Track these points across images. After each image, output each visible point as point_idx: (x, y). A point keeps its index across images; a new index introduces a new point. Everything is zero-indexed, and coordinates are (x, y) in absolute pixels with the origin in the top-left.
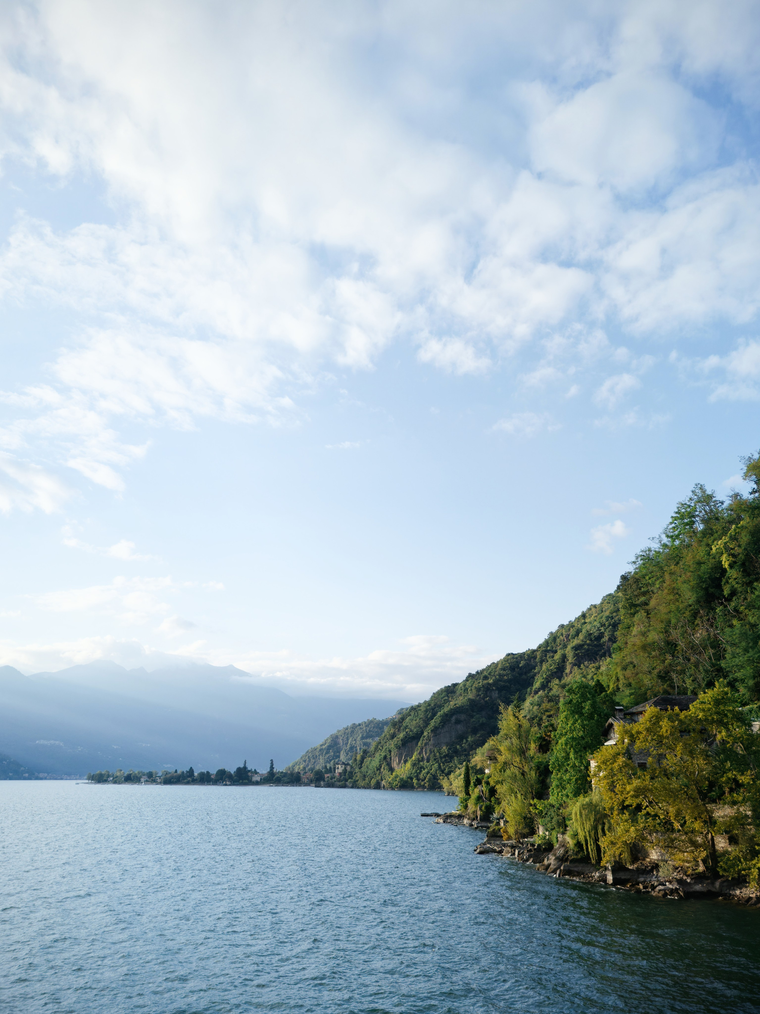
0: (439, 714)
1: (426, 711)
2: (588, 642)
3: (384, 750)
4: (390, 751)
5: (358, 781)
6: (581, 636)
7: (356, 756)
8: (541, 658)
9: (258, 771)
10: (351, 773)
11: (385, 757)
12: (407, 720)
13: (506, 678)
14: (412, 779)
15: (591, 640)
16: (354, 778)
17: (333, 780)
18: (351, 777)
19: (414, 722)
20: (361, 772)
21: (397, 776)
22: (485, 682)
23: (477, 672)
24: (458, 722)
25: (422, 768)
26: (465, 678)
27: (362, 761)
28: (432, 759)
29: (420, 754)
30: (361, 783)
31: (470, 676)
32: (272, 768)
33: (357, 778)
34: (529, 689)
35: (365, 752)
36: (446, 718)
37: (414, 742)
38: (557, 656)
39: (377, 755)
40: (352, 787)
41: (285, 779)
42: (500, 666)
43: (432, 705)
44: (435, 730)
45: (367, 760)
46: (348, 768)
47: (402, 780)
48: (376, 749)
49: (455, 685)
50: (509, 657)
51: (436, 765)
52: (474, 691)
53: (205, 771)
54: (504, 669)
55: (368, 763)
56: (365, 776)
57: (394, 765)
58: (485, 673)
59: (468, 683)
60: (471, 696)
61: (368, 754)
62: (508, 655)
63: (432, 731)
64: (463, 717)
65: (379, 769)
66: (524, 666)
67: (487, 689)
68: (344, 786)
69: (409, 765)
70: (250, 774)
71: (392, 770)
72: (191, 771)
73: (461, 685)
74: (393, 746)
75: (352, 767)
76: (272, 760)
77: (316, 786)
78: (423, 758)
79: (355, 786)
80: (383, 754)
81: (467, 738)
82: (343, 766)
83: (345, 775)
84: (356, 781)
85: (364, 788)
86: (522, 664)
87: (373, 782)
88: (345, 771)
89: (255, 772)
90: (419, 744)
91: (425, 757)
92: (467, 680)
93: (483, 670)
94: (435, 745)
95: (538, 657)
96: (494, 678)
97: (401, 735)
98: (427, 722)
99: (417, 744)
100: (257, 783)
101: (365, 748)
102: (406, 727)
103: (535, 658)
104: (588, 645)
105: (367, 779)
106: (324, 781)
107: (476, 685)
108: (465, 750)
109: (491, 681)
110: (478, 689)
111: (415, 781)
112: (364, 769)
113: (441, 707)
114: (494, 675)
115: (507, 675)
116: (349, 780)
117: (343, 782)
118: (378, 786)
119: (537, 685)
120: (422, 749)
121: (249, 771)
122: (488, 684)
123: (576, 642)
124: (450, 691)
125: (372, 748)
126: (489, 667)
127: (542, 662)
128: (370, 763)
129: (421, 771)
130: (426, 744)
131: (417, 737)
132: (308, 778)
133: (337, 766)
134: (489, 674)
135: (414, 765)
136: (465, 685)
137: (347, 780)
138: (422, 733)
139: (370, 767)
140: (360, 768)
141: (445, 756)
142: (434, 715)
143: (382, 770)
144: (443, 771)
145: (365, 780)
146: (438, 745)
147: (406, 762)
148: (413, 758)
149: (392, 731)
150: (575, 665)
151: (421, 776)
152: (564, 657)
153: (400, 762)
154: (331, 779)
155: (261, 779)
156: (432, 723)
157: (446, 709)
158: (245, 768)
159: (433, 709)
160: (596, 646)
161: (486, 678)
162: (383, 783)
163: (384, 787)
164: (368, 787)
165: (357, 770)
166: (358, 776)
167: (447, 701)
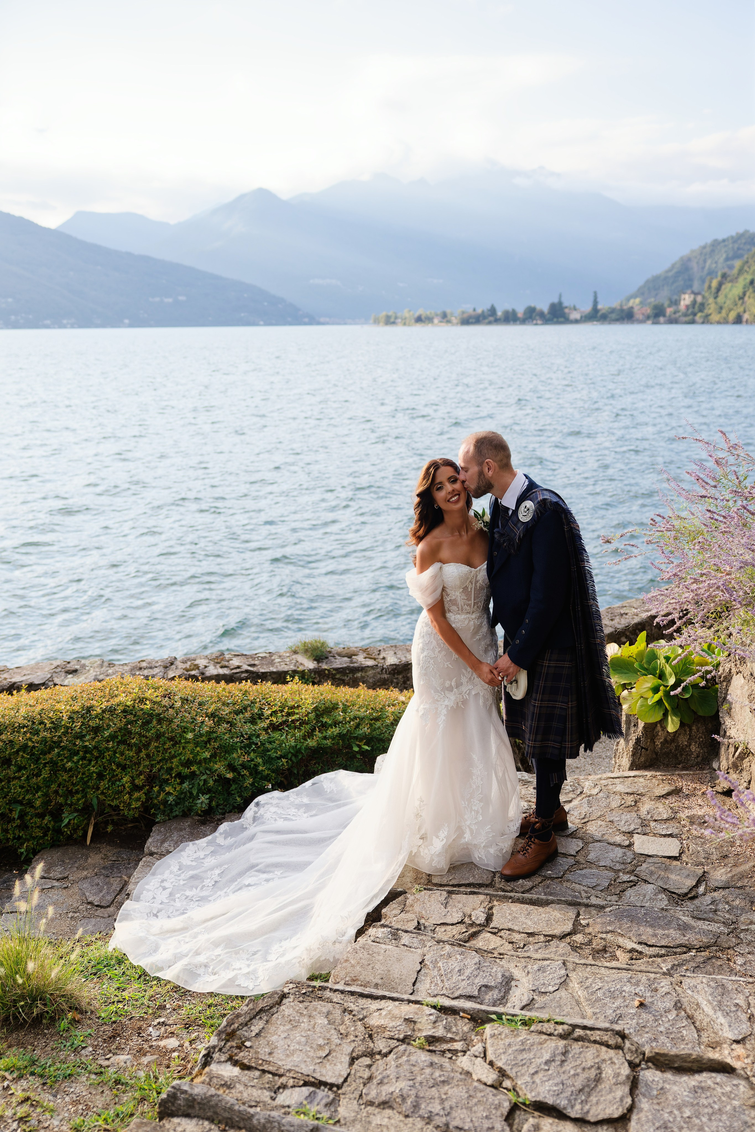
3: (751, 271)
5: (710, 315)
7: (711, 282)
9: (577, 307)
10: (702, 304)
16: (706, 311)
17: (677, 315)
18: (701, 311)
20: (716, 303)
27: (718, 289)
30: (715, 317)
32: (595, 303)
33: (710, 312)
35: (724, 276)
40: (703, 323)
41: (613, 316)
45: (727, 287)
46: (699, 299)
48: (741, 271)
53: (510, 309)
55: (727, 290)
56: (721, 308)
61: (728, 279)
65: (741, 298)
68: (693, 322)
70: (566, 311)
72: (493, 311)
75: (704, 297)
76: (595, 293)
77: (654, 323)
79: (706, 320)
82: (692, 296)
83: (694, 308)
84: (707, 316)
85: (719, 323)
87: (732, 315)
88: (694, 302)
89: (575, 309)
100: (576, 322)
101: (726, 270)
105: (724, 312)
106: (664, 316)
112: (721, 299)
116: (699, 314)
117: (691, 317)
118: (739, 320)
121: (566, 307)
125: (735, 271)
128: (730, 290)
132: (643, 314)
133: (683, 296)
137: (695, 314)
139: (730, 296)
140: (716, 298)
143: (746, 298)
145: (720, 312)
154: (675, 313)
155: (581, 317)
158: (560, 303)
162: (746, 316)
163: (747, 322)
164: (725, 321)
165: (711, 300)
166: (711, 308)
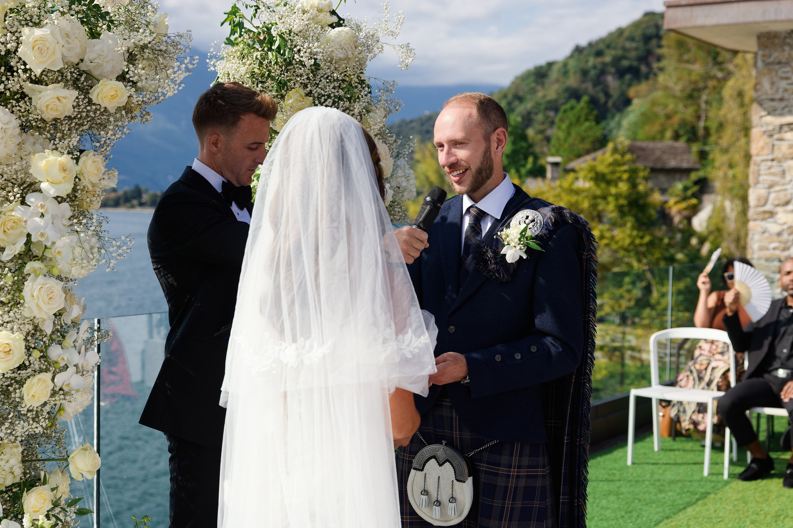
22: (599, 60)
23: (590, 45)
31: (578, 50)
42: (626, 34)
49: (550, 65)
52: (578, 76)
54: (632, 39)
58: (601, 46)
59: (572, 64)
60: (572, 82)
62: (647, 14)
67: (600, 71)
73: (560, 66)
92: (571, 56)
93: (602, 40)
96: (613, 52)
107: (583, 65)
109: (608, 59)
110: (585, 73)
113: (523, 99)
114: (615, 48)
115: (637, 49)
122: (603, 63)
124: (541, 74)
134: (608, 47)
136: (565, 64)
157: (528, 105)
161: (599, 54)
167: (533, 91)
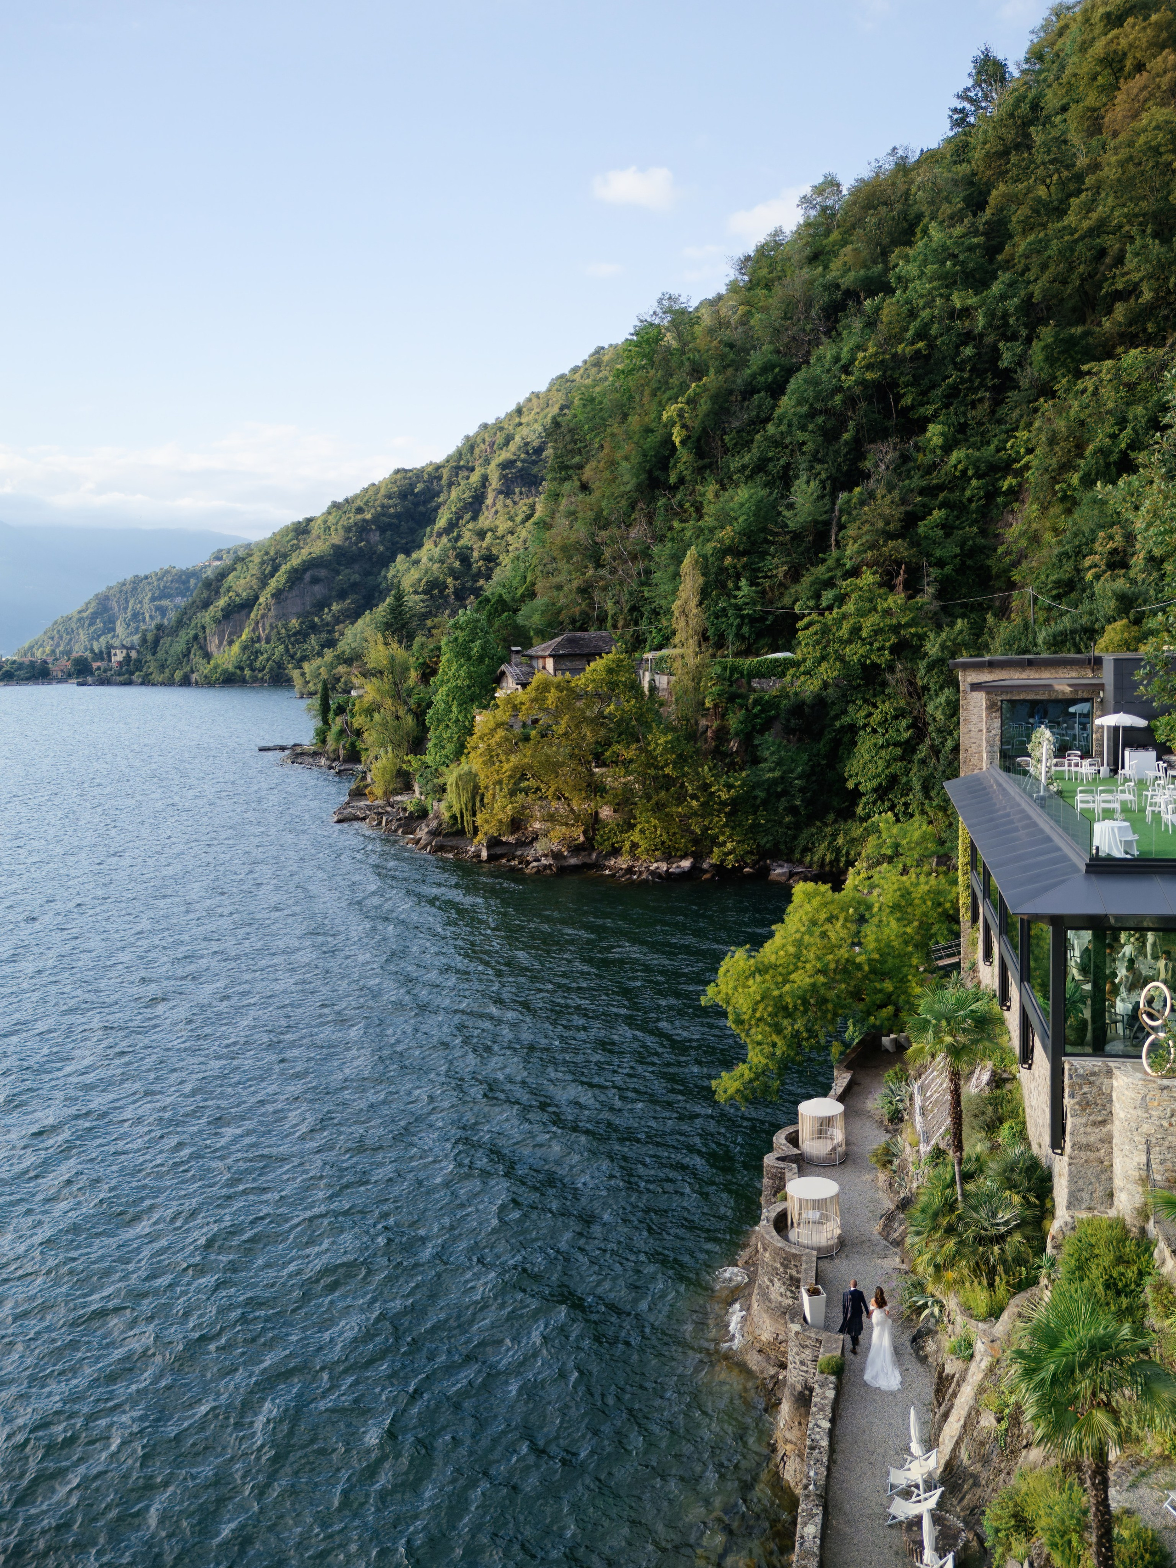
0: (284, 568)
1: (263, 563)
2: (523, 456)
3: (192, 625)
4: (204, 628)
5: (150, 674)
6: (512, 447)
7: (146, 636)
8: (449, 479)
10: (138, 661)
11: (196, 637)
12: (230, 577)
13: (392, 510)
14: (242, 669)
15: (527, 453)
16: (144, 670)
17: (109, 673)
18: (138, 669)
19: (242, 581)
20: (155, 660)
21: (216, 667)
22: (359, 517)
23: (347, 500)
24: (315, 580)
25: (258, 652)
26: (325, 510)
27: (156, 643)
28: (274, 638)
29: (254, 630)
30: (157, 677)
31: (336, 505)
33: (149, 671)
34: (428, 529)
35: (161, 628)
36: (296, 576)
37: (244, 612)
38: (475, 478)
39: (182, 633)
40: (143, 684)
41: (21, 673)
42: (383, 492)
43: (272, 553)
44: (278, 595)
45: (166, 641)
46: (134, 654)
47: (225, 671)
48: (180, 624)
49: (309, 520)
50: (399, 476)
51: (281, 648)
52: (341, 532)
54: (389, 497)
55: (167, 645)
56: (163, 666)
57: (212, 648)
58: (359, 503)
59: (331, 519)
60: (336, 539)
61: (166, 632)
62: (398, 471)
63: (273, 595)
64: (323, 573)
65: (187, 654)
66: (422, 492)
67: (362, 528)
68: (129, 683)
69: (236, 648)
71: (208, 656)
73: (319, 521)
74: (207, 619)
75: (139, 652)
77: (79, 684)
78: (259, 639)
79: (146, 682)
80: (192, 633)
81: (329, 606)
82: (124, 651)
83: (128, 665)
84: (146, 675)
85: (163, 684)
86: (419, 487)
87: (178, 675)
88: (127, 658)
90: (252, 616)
91: (263, 635)
92: (329, 513)
93: (356, 497)
94: (278, 617)
95: (445, 477)
96: (372, 510)
97: (222, 602)
98: (264, 582)
99: (248, 616)
102: (229, 589)
103: (440, 478)
104: (523, 461)
105: (167, 671)
106: (92, 675)
107: (344, 522)
108: (327, 624)
109: (368, 516)
110: (348, 529)
111: (247, 672)
112: (160, 655)
113: (285, 556)
114: (373, 506)
115: (394, 506)
116: (137, 674)
117: (126, 677)
118: (186, 682)
119: (441, 523)
120: (257, 623)
122: (364, 520)
123: (505, 455)
124: (302, 530)
126: (366, 490)
127: (450, 485)
128: (170, 645)
129: (256, 658)
130: (263, 616)
131: (248, 604)
132: (62, 672)
133: (113, 651)
134: (366, 504)
135: (244, 648)
136: (325, 522)
137: (132, 674)
138: (257, 598)
139: (172, 651)
140: (154, 654)
141: (295, 634)
142: (275, 569)
143: (192, 656)
144: (292, 657)
145: (163, 672)
146: (283, 616)
147: (231, 643)
148: (244, 637)
149: (205, 595)
150: (501, 492)
151: (257, 664)
152: (485, 479)
153: (221, 643)
154: (105, 672)
156: (273, 583)
157: (295, 561)
159: (273, 560)
160: (535, 463)
161: (360, 510)
162: (194, 677)
163: (197, 683)
164: (169, 683)
165: (149, 657)
166: (152, 667)
167: (296, 548)
